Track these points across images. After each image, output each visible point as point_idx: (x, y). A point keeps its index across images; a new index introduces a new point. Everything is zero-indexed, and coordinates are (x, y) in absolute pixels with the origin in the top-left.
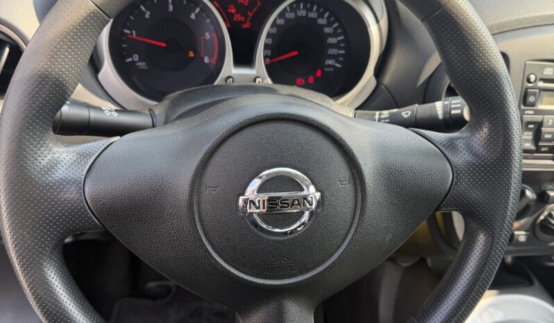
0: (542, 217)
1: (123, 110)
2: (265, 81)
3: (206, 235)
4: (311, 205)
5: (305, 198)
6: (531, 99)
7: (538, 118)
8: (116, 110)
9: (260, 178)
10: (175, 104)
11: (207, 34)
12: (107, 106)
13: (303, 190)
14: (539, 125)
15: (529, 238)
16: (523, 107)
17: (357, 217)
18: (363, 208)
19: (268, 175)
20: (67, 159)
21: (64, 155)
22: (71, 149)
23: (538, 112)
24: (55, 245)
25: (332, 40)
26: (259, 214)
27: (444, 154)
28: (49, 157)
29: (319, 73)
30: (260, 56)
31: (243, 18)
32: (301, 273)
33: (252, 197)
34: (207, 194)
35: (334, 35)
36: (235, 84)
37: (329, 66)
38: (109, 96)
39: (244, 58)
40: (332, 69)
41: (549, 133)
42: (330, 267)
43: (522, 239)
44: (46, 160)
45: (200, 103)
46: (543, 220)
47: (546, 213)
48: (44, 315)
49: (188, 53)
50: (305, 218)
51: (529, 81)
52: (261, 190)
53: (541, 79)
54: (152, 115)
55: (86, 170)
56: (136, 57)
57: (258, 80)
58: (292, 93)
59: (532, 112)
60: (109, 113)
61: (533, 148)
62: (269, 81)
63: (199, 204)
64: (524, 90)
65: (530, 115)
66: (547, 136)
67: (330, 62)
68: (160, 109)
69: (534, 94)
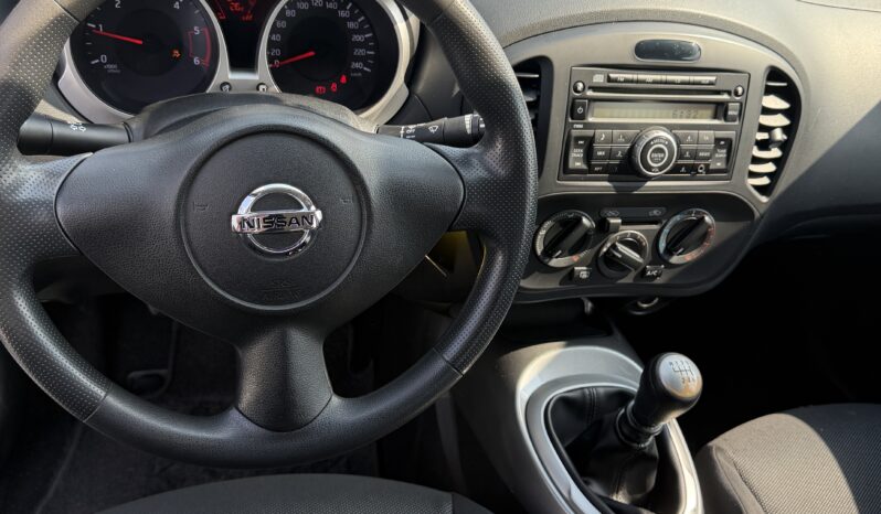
0: (605, 250)
1: (89, 124)
2: (271, 89)
3: (195, 258)
4: (311, 224)
5: (304, 217)
6: (580, 110)
7: (589, 133)
8: (83, 125)
9: (255, 195)
10: (157, 116)
11: (196, 28)
12: (72, 119)
13: (301, 207)
14: (590, 141)
15: (591, 274)
16: (570, 120)
17: (364, 236)
18: (369, 228)
19: (263, 192)
20: (35, 177)
21: (31, 173)
22: (37, 167)
23: (588, 126)
24: (26, 271)
25: (358, 38)
26: (254, 235)
27: (456, 169)
28: (15, 174)
29: (344, 80)
30: (263, 56)
31: (242, 9)
32: (304, 297)
33: (247, 216)
34: (195, 213)
35: (360, 31)
36: (231, 93)
37: (357, 70)
38: (73, 107)
39: (243, 59)
40: (360, 74)
41: (602, 150)
42: (335, 290)
43: (584, 275)
44: (12, 177)
45: (187, 115)
46: (605, 253)
47: (609, 245)
48: (15, 348)
49: (172, 53)
50: (306, 238)
51: (576, 91)
52: (254, 208)
53: (590, 88)
54: (128, 130)
55: (57, 188)
56: (104, 58)
57: (261, 87)
58: (301, 103)
59: (581, 126)
60: (75, 129)
61: (585, 167)
62: (275, 89)
63: (186, 225)
64: (571, 100)
65: (578, 129)
66: (600, 153)
67: (357, 65)
68: (137, 123)
69: (583, 106)
